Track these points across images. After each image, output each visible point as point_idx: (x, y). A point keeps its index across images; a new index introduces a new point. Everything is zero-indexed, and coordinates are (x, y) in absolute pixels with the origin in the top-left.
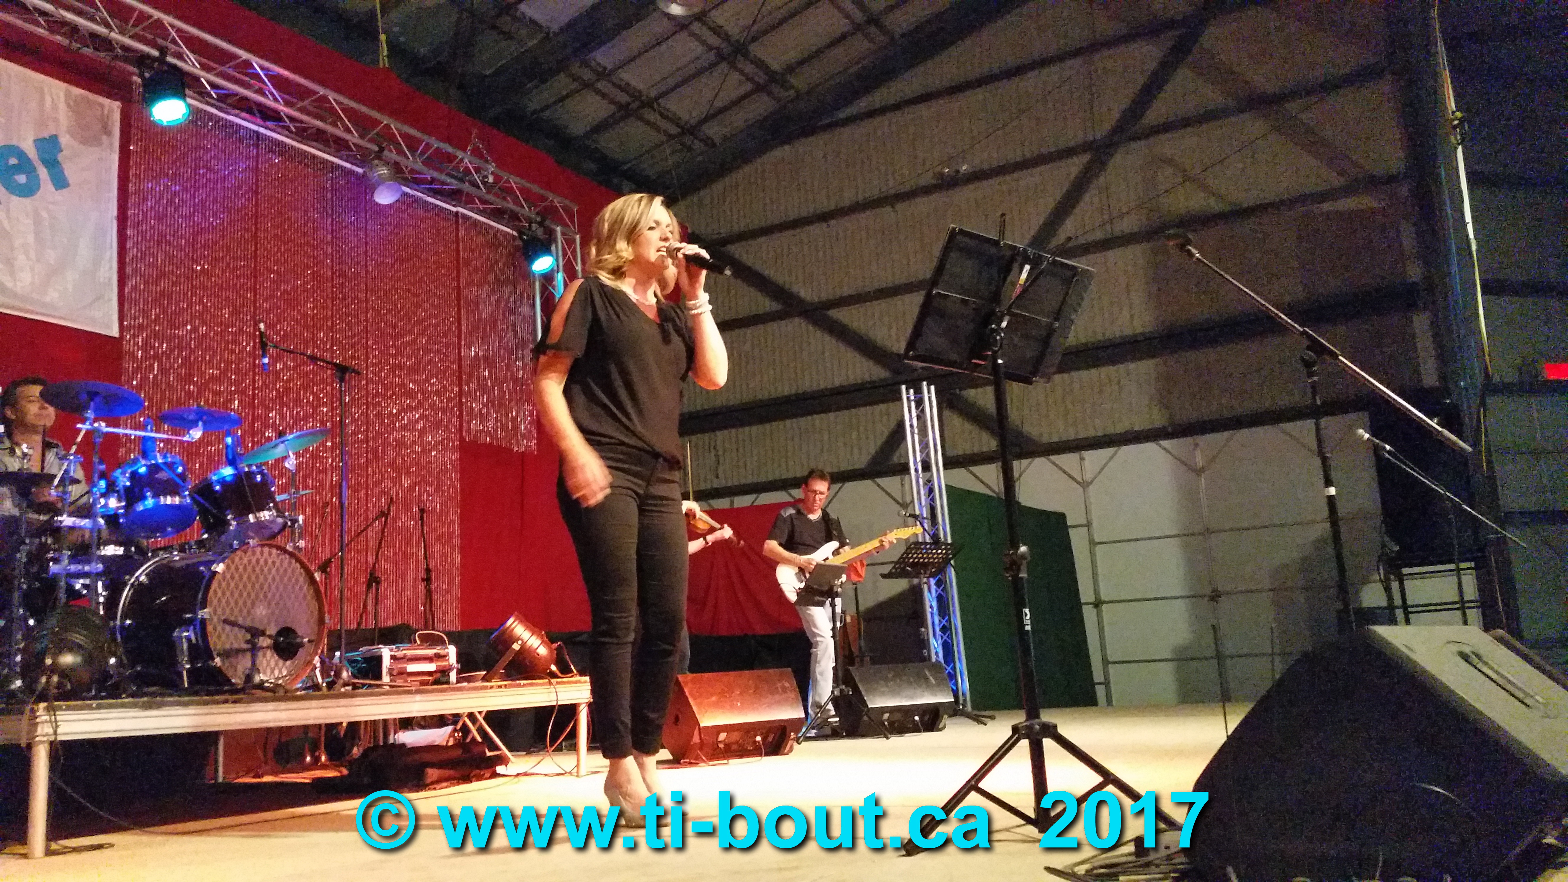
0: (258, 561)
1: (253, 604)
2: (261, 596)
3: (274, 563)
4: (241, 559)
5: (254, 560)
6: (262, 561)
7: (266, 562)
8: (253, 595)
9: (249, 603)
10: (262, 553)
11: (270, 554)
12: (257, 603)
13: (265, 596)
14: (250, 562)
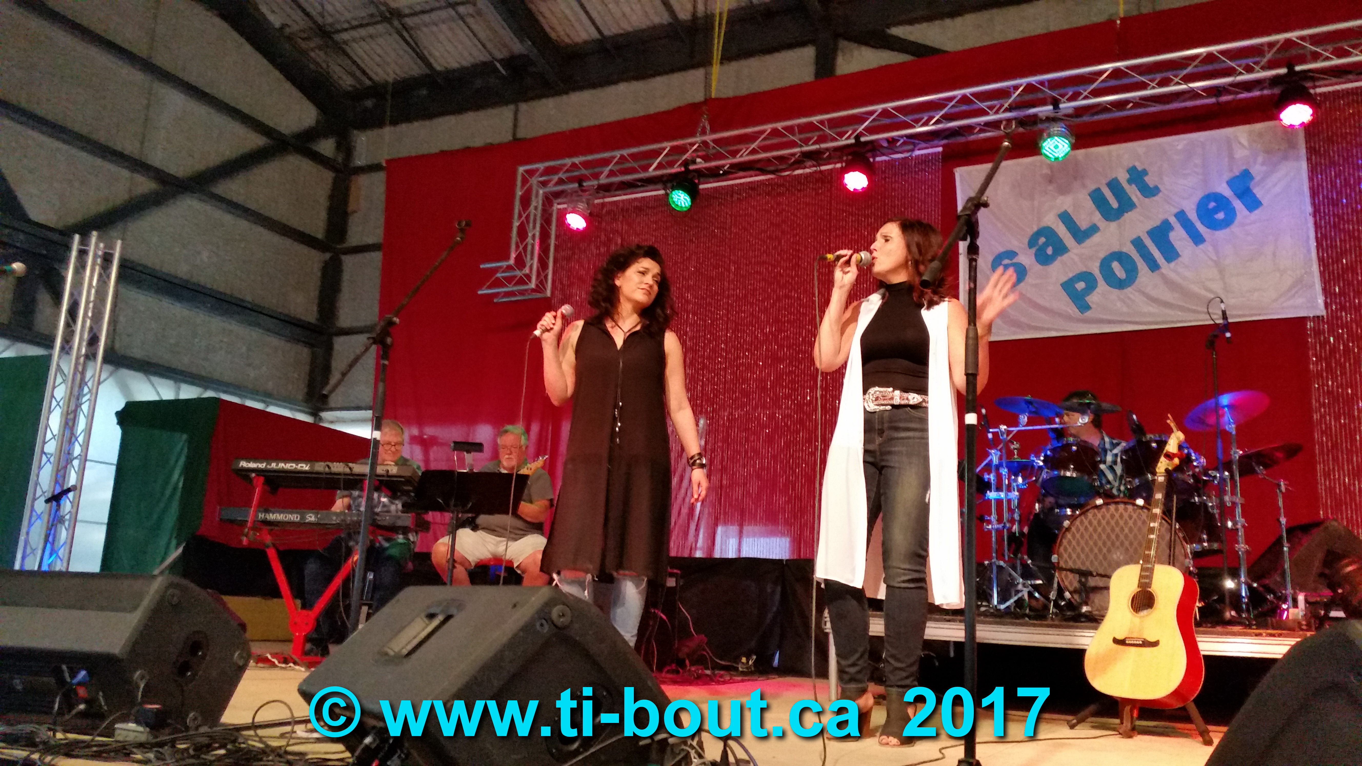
0: (1113, 516)
1: (1109, 551)
2: (1118, 544)
3: (1130, 517)
4: (1095, 515)
5: (1108, 516)
6: (1117, 516)
7: (1121, 516)
8: (1109, 544)
9: (1105, 550)
10: (1117, 510)
11: (1126, 510)
12: (1113, 550)
13: (1122, 544)
14: (1103, 517)
